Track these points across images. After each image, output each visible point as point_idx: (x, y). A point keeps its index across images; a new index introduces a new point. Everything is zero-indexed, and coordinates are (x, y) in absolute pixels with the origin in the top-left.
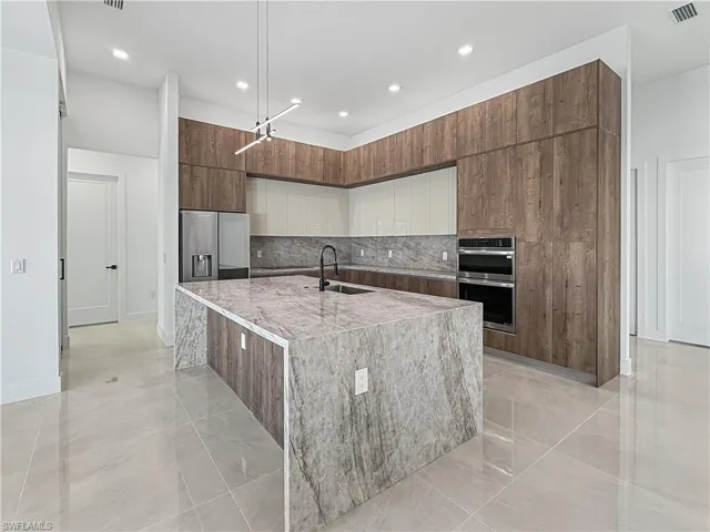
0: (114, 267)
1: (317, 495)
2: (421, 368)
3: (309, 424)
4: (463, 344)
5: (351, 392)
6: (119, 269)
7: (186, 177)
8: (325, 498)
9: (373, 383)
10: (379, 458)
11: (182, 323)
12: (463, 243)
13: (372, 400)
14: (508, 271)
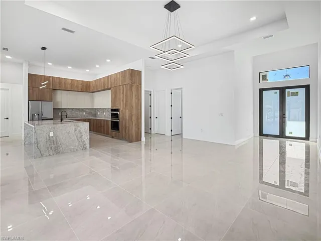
0: (7, 118)
1: (41, 152)
2: (68, 133)
3: (38, 140)
4: (82, 130)
5: (49, 136)
6: (9, 118)
7: (31, 91)
8: (42, 153)
9: (55, 135)
10: (57, 148)
11: (26, 132)
12: (112, 110)
13: (54, 138)
14: (118, 117)
